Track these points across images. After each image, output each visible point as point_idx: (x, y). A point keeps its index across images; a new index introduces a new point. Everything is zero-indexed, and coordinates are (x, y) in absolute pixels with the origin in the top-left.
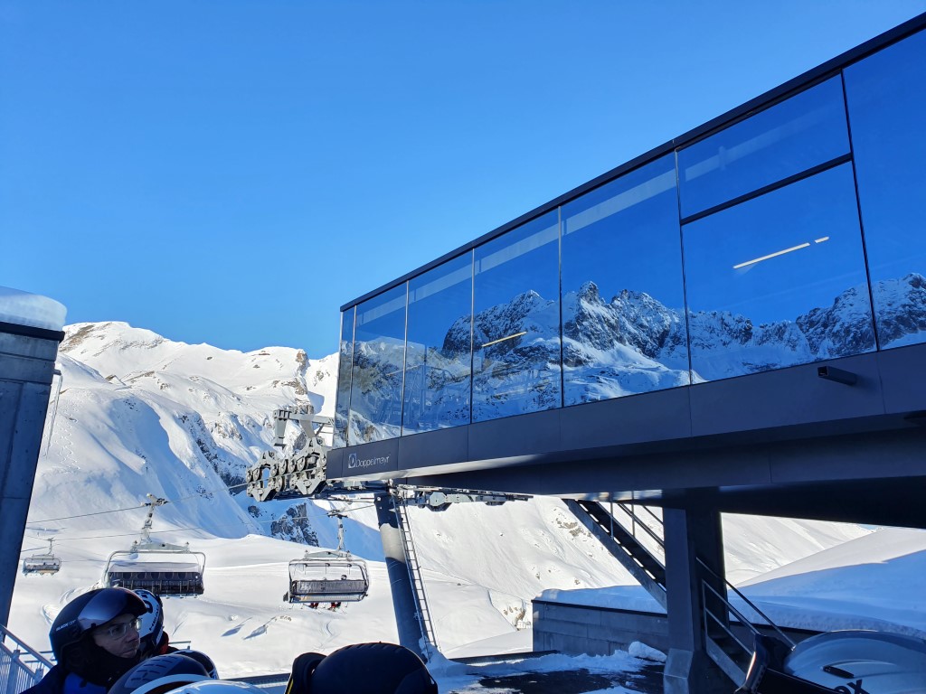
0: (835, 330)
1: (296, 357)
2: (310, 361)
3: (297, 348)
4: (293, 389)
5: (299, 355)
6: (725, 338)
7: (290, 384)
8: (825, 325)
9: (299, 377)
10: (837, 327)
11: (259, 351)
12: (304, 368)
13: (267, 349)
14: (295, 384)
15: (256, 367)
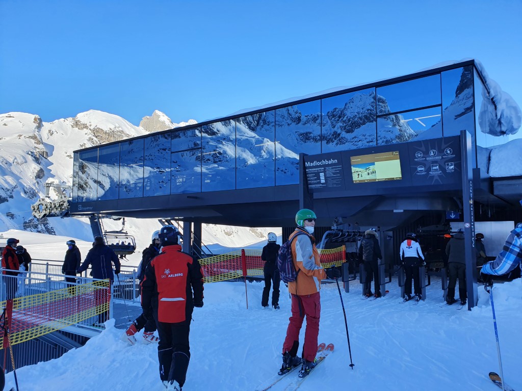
0: (344, 119)
1: (33, 120)
2: (43, 123)
3: (34, 114)
4: (33, 141)
5: (35, 119)
6: (290, 122)
7: (30, 137)
8: (340, 117)
9: (36, 133)
10: (345, 118)
11: (7, 115)
12: (39, 127)
13: (12, 114)
14: (34, 137)
15: (5, 125)
